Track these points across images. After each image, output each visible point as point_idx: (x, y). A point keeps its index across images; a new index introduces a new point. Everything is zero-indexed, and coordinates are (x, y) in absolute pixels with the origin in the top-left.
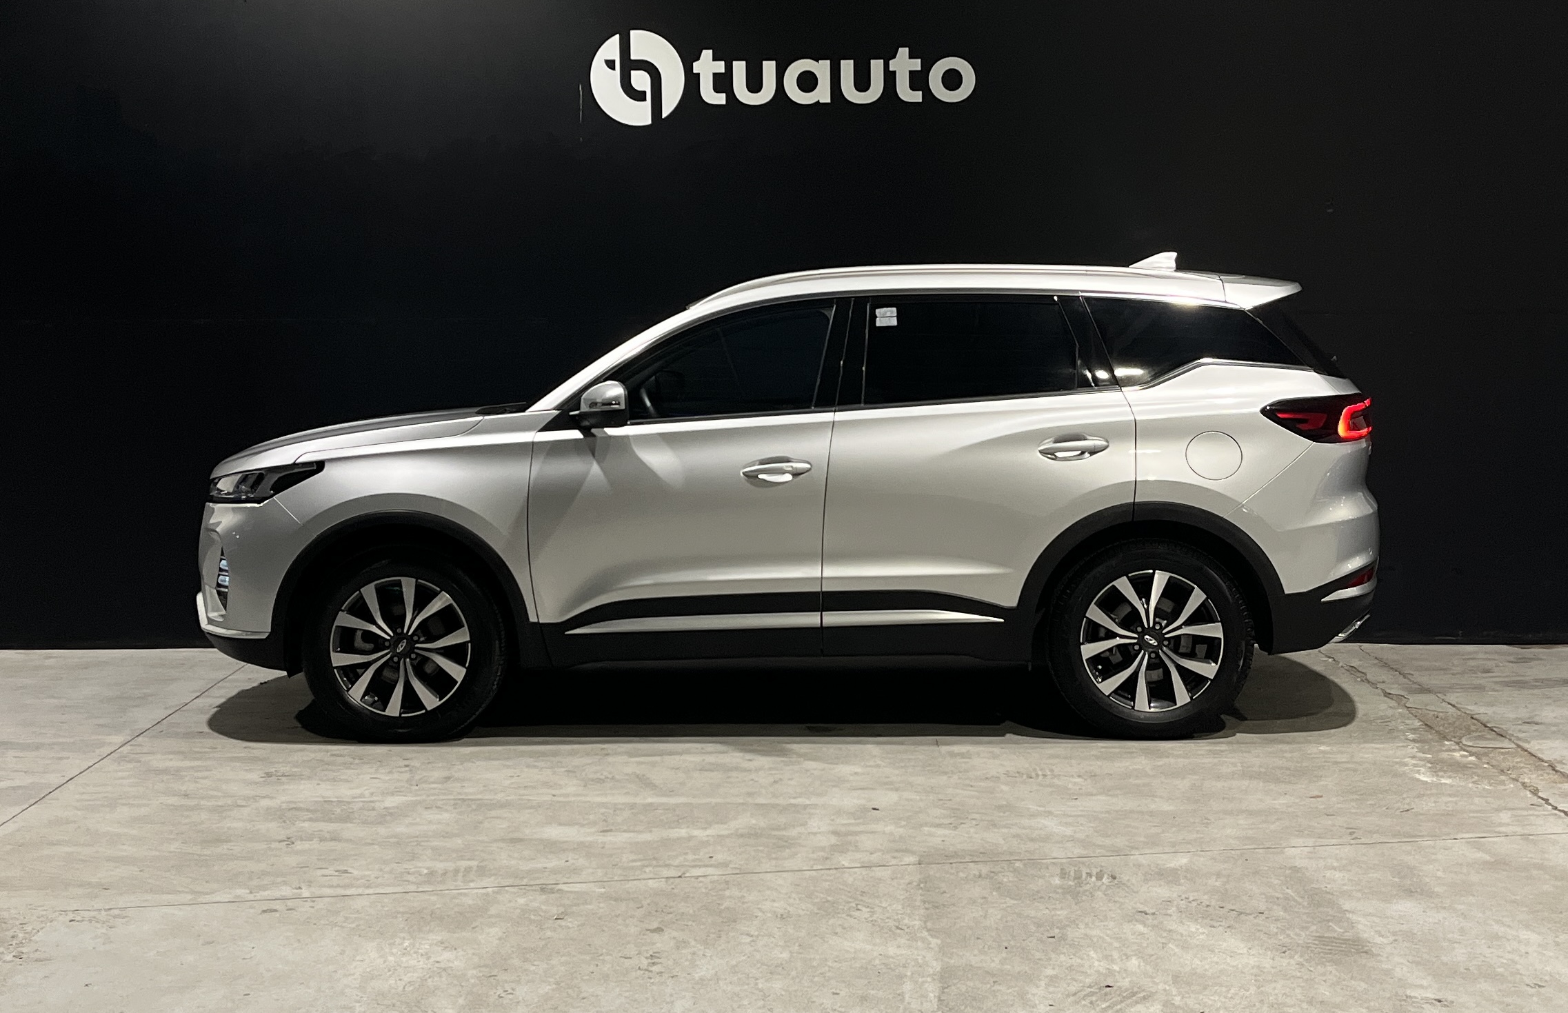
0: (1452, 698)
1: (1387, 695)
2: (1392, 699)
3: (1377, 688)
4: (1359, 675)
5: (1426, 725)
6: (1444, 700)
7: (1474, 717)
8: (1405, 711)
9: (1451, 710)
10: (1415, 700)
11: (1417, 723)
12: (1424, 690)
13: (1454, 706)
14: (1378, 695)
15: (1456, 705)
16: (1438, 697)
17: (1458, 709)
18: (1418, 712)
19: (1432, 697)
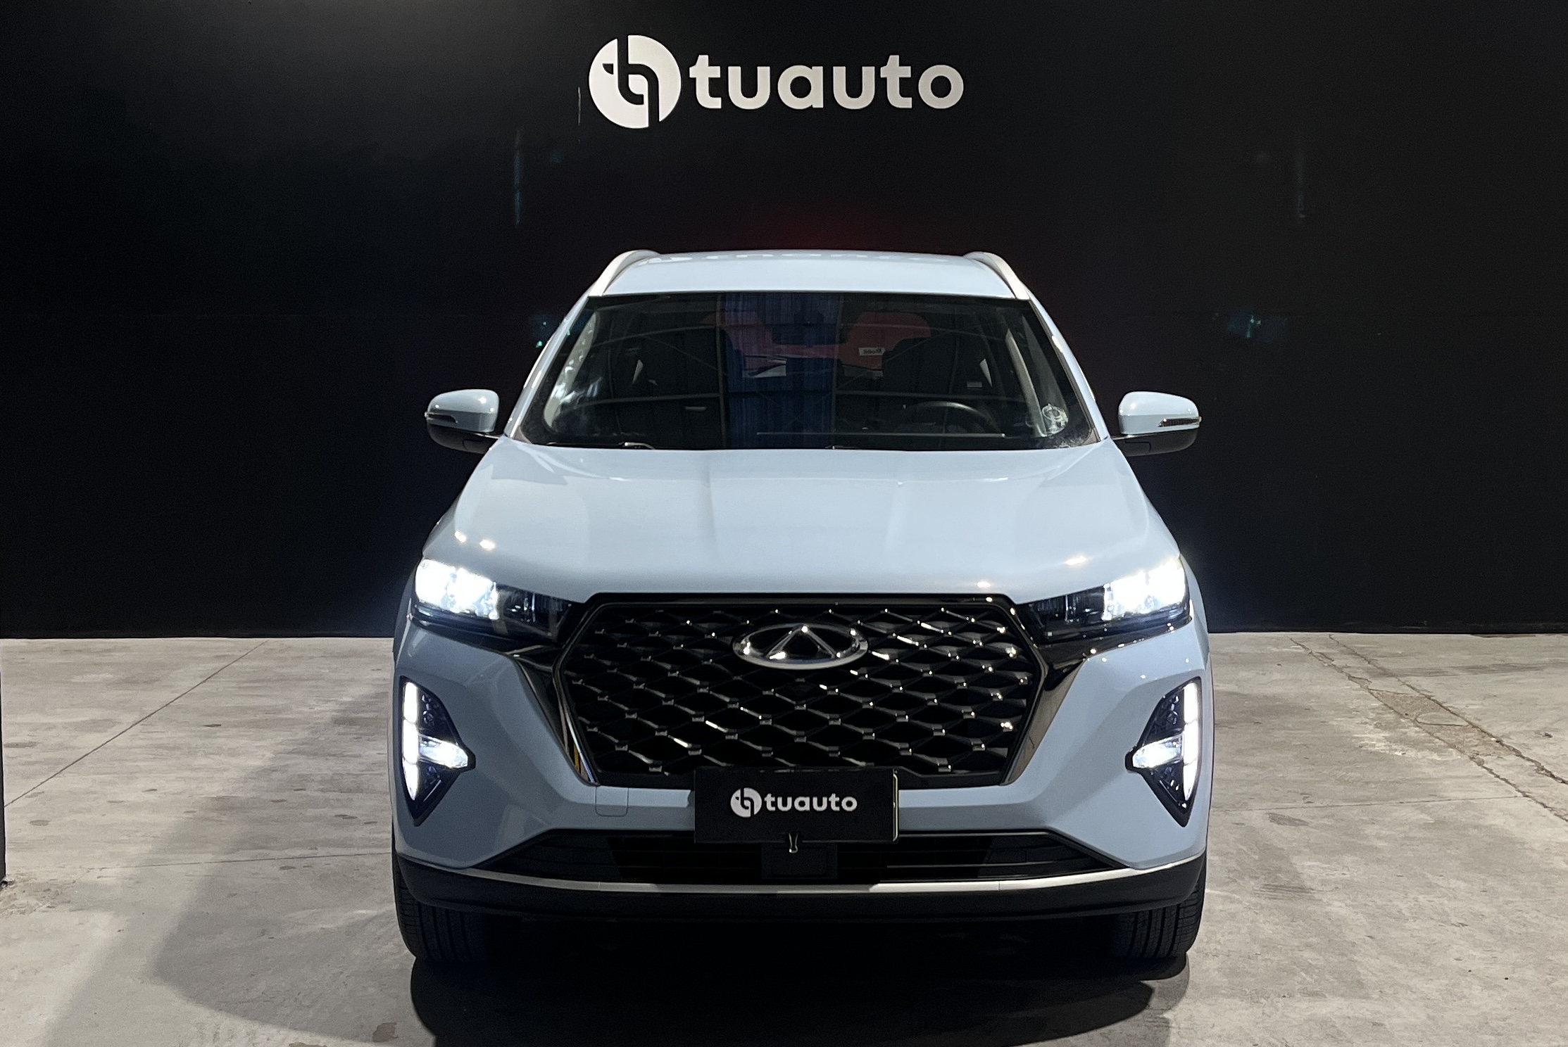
0: (1414, 680)
1: (1351, 678)
2: (1356, 682)
3: (1342, 672)
4: (1325, 660)
5: (1385, 705)
6: (1404, 683)
7: (1432, 698)
8: (1368, 693)
9: (1409, 690)
10: (1376, 684)
11: (1376, 704)
12: (1386, 673)
13: (1413, 688)
14: (1345, 679)
15: (1415, 686)
16: (1399, 680)
17: (1418, 691)
18: (1379, 694)
19: (1394, 679)
